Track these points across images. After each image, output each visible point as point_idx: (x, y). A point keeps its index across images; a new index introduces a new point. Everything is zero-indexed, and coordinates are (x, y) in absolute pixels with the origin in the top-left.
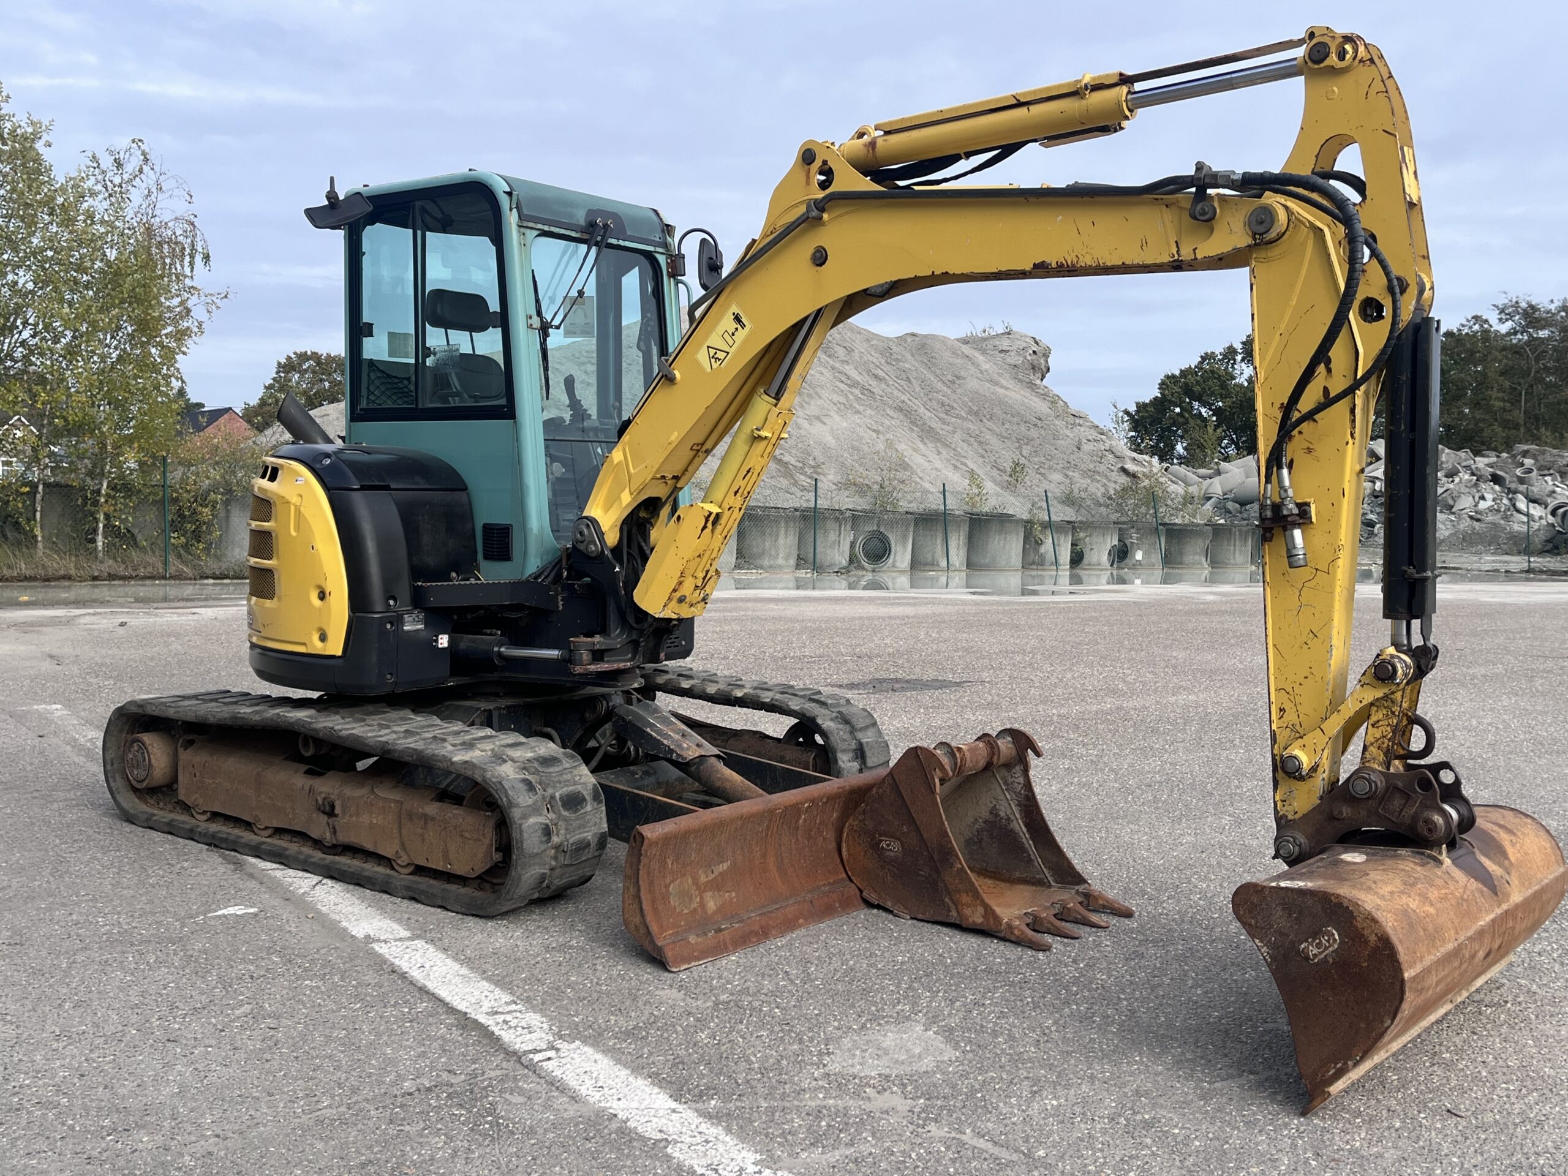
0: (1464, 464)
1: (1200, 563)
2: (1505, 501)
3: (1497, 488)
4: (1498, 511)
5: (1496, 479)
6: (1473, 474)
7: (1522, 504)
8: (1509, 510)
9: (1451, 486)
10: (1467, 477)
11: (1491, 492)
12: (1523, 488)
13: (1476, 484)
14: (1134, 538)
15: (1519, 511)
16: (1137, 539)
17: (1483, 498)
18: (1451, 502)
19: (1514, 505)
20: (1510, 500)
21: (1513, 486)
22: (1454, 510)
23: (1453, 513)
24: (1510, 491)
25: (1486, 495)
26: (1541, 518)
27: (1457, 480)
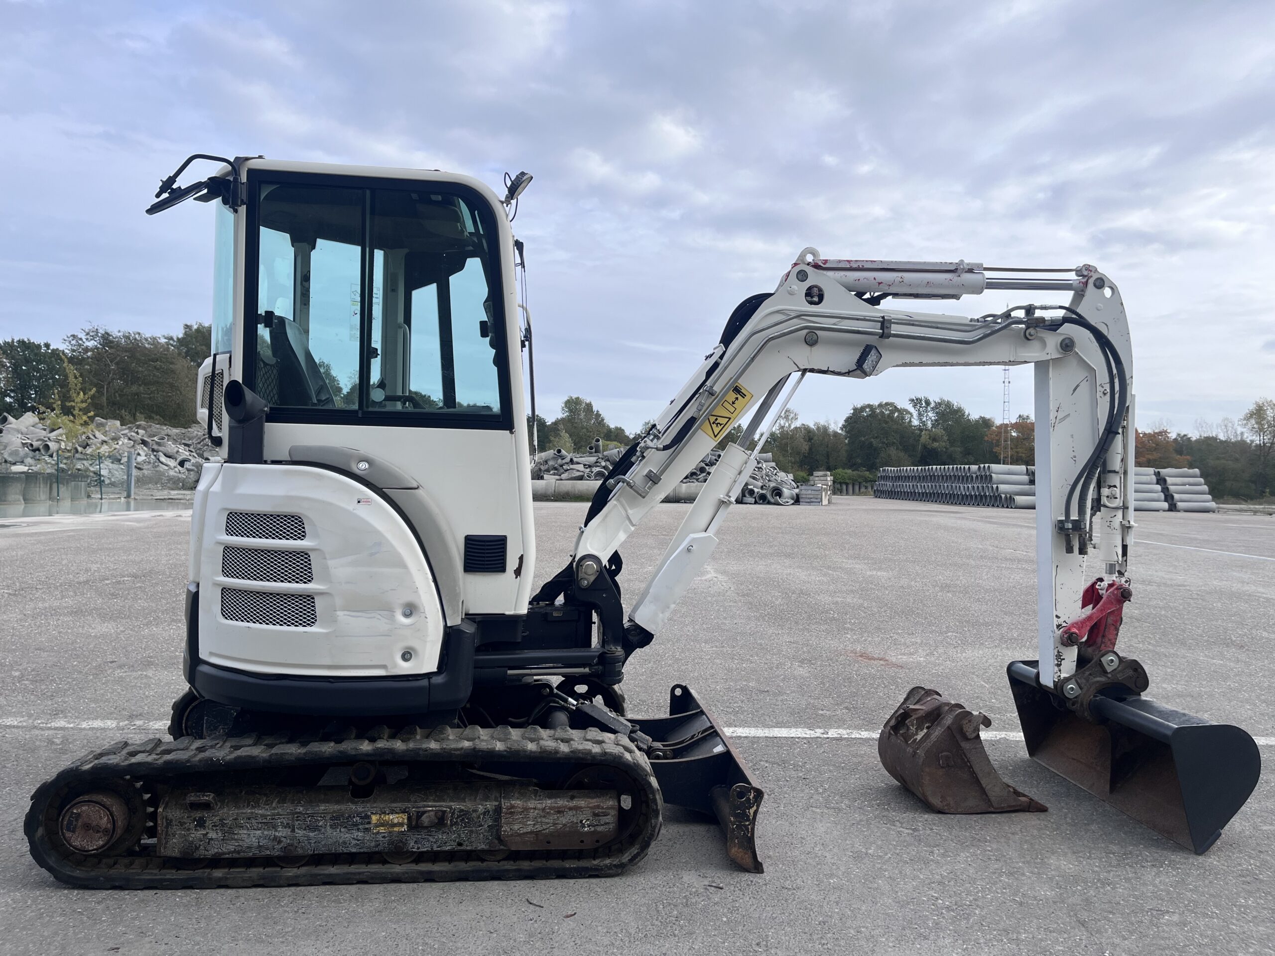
0: (122, 432)
1: (19, 500)
2: (152, 457)
3: (145, 448)
4: (149, 463)
5: (144, 442)
6: (130, 439)
7: (163, 459)
8: (156, 462)
9: (117, 446)
10: (126, 441)
11: (143, 451)
12: (161, 448)
13: (133, 446)
15: (162, 463)
17: (139, 454)
18: (120, 457)
19: (158, 459)
20: (155, 456)
21: (155, 447)
22: (122, 462)
23: (122, 464)
24: (153, 450)
25: (140, 452)
26: (175, 467)
27: (120, 443)
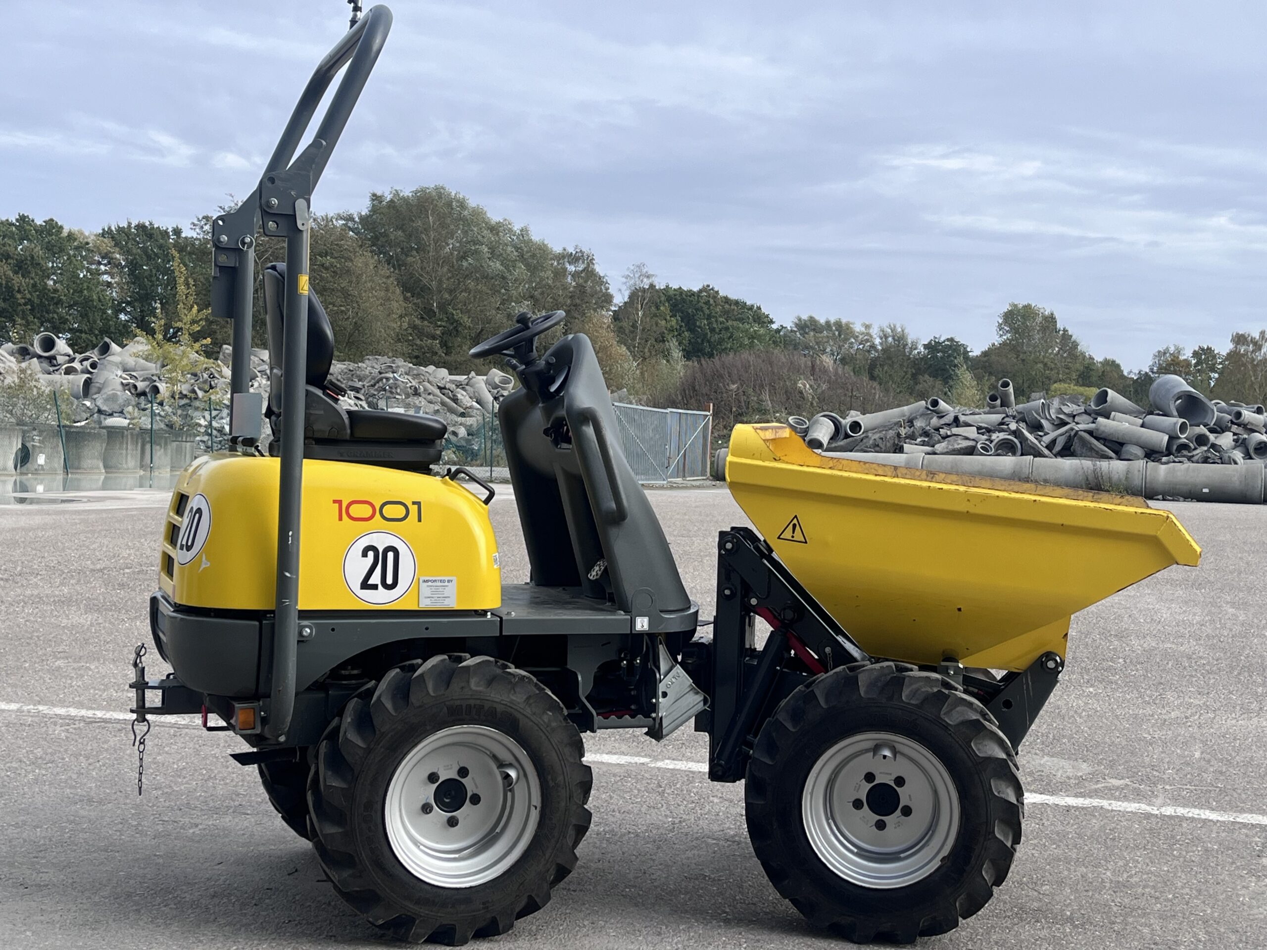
1: (98, 468)
14: (36, 440)
16: (40, 441)
